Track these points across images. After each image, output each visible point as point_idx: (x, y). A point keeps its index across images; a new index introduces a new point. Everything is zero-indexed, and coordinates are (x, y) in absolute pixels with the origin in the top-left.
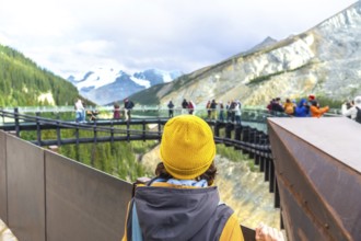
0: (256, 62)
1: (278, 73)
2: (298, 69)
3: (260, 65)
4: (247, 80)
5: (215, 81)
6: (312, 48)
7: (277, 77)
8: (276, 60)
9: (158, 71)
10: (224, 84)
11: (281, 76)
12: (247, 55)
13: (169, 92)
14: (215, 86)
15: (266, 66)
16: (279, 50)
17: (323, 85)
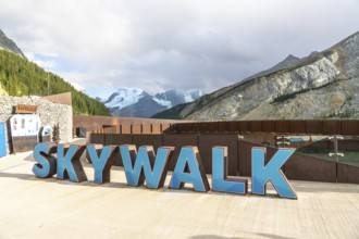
0: (279, 80)
1: (303, 91)
2: (324, 86)
3: (284, 83)
4: (270, 99)
5: (238, 100)
6: (337, 64)
7: (302, 96)
8: (301, 78)
9: (179, 91)
10: (248, 103)
11: (307, 94)
12: (271, 74)
13: (192, 112)
14: (238, 105)
15: (290, 84)
16: (303, 68)
17: (352, 102)
